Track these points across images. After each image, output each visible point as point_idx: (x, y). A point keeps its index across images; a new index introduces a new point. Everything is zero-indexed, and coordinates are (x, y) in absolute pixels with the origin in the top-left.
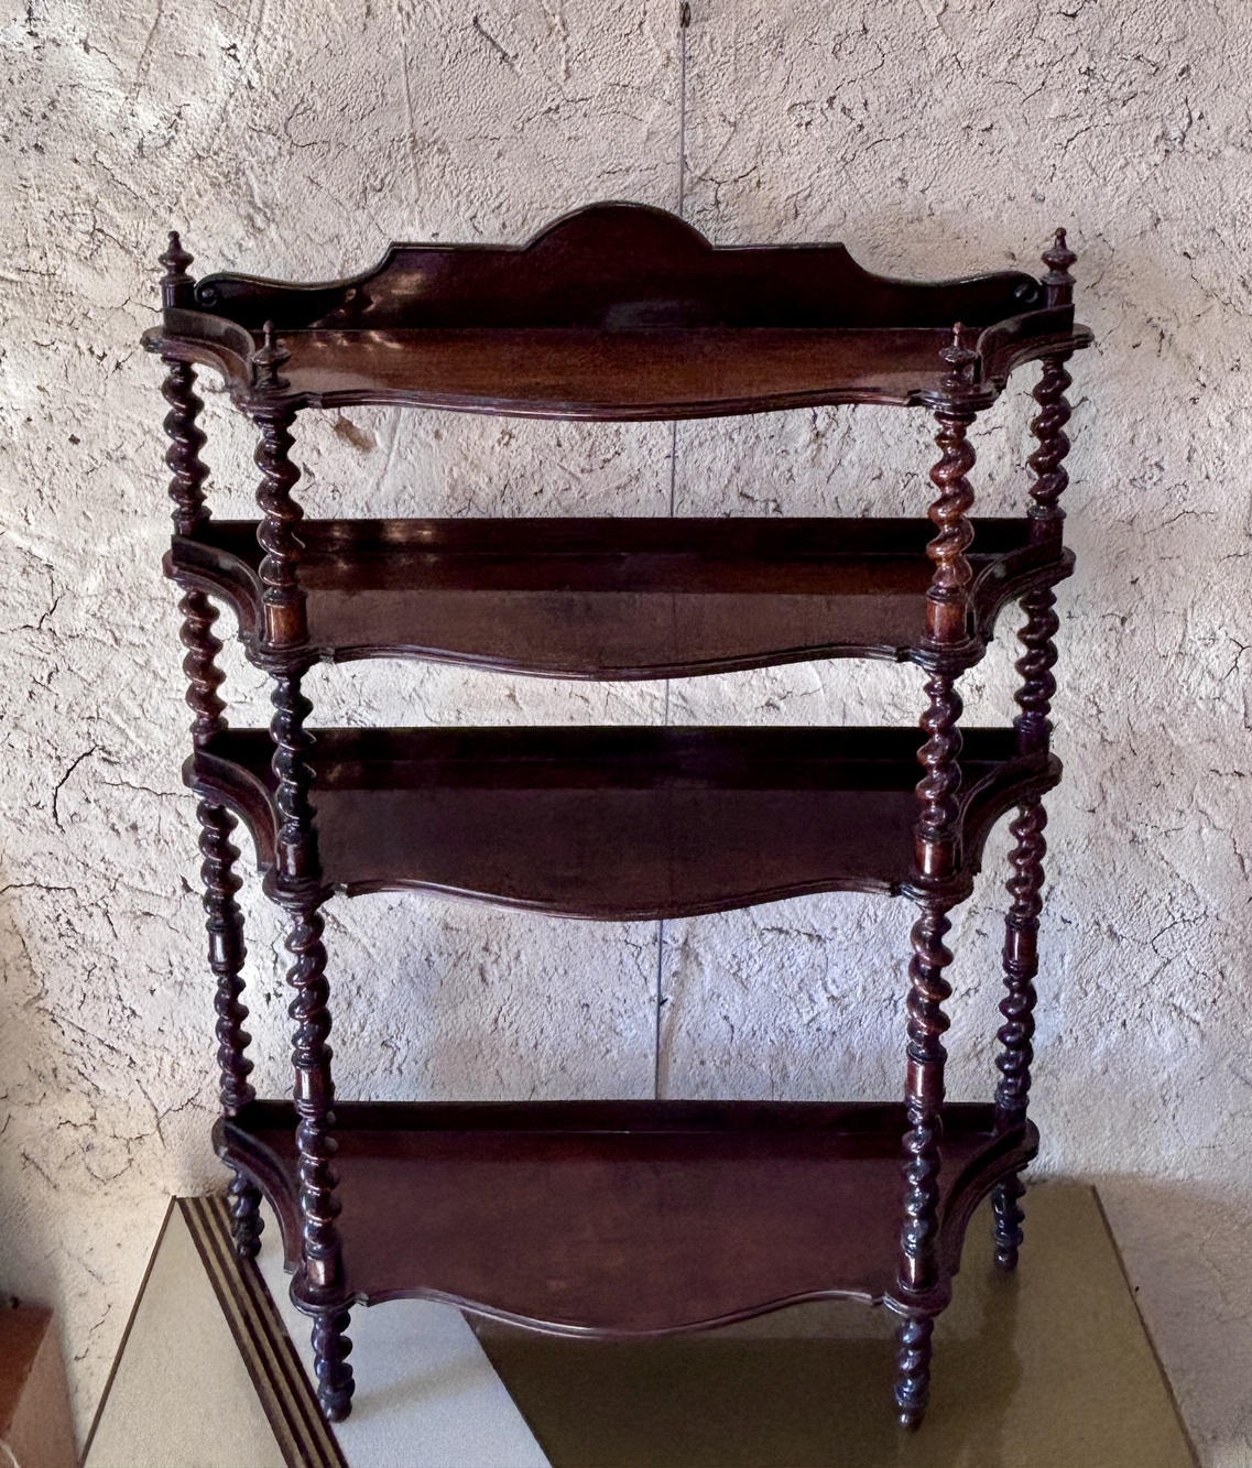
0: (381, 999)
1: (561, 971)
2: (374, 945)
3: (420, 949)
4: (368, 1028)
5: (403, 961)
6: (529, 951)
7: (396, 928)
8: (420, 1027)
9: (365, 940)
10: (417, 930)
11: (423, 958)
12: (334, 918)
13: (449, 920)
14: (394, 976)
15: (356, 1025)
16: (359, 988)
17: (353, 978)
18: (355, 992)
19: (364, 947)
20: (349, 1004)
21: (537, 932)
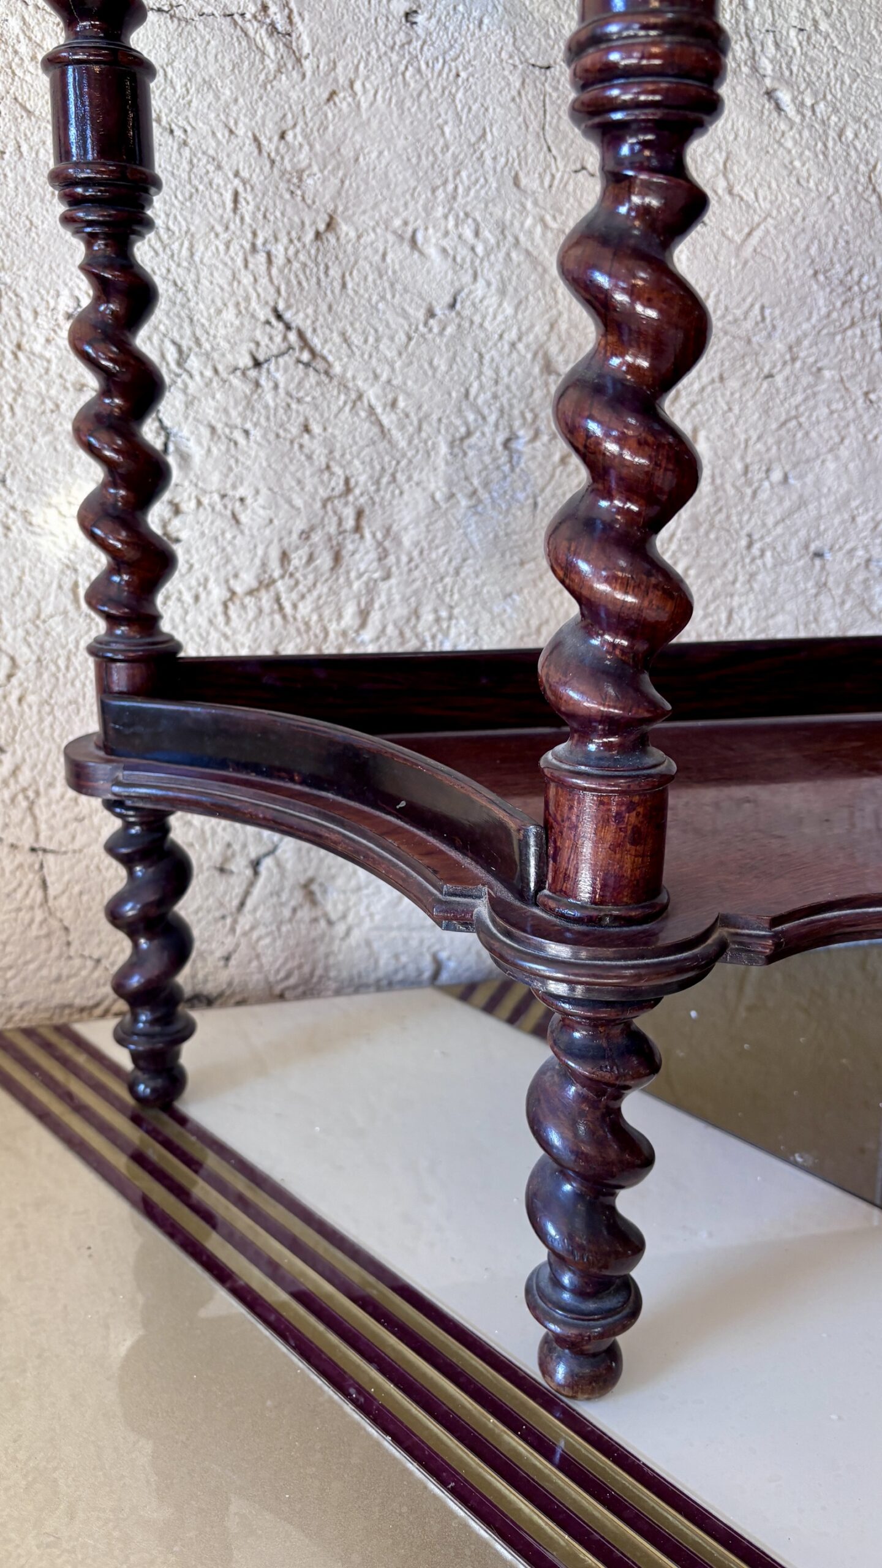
0: (407, 541)
1: (777, 475)
2: (394, 404)
3: (492, 419)
4: (375, 617)
5: (458, 444)
6: (718, 430)
7: (442, 364)
8: (486, 617)
9: (372, 394)
10: (488, 372)
11: (500, 438)
12: (301, 335)
13: (554, 349)
14: (437, 486)
15: (350, 611)
16: (359, 514)
17: (348, 490)
18: (350, 523)
19: (371, 409)
20: (337, 558)
21: (733, 384)
